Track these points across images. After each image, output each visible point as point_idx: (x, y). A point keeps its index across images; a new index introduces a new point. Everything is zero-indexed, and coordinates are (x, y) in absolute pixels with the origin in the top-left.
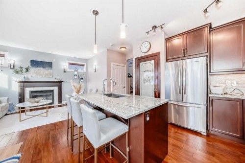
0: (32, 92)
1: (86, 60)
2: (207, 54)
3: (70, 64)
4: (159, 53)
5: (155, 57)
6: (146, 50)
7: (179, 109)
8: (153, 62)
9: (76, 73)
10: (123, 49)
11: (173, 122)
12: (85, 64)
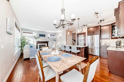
0: (40, 45)
1: (56, 33)
2: (100, 34)
3: (50, 35)
4: (85, 33)
5: (84, 34)
6: (81, 31)
7: (92, 50)
8: (83, 35)
9: (53, 38)
10: (72, 30)
11: (90, 54)
12: (55, 35)
